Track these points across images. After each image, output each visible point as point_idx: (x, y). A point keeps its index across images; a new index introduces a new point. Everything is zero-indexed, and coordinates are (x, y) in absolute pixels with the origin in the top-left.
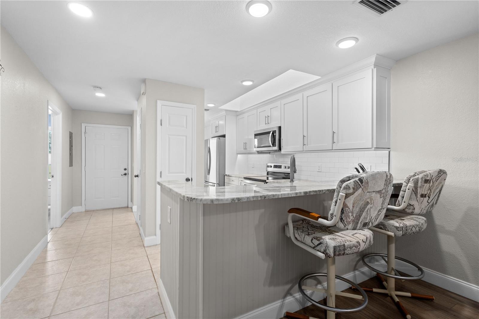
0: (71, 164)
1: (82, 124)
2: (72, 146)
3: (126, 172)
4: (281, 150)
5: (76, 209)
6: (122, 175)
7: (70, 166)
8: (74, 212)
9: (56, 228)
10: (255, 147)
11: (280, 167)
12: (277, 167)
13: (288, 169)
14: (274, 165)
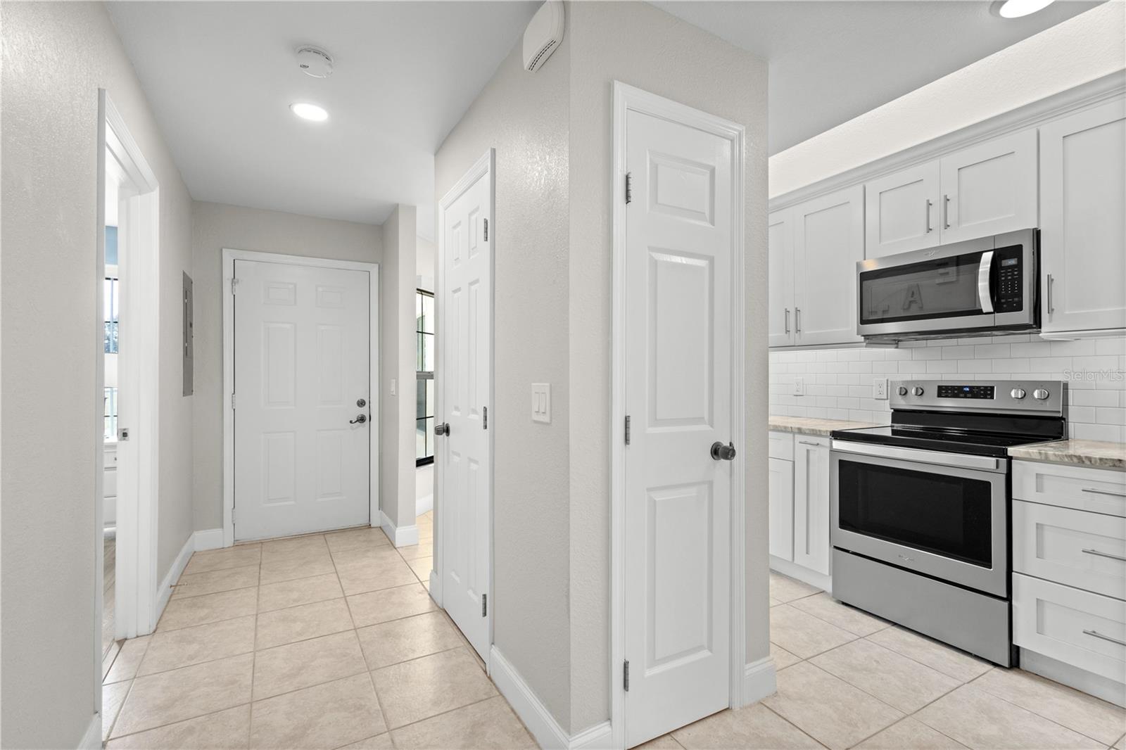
0: (188, 389)
1: (224, 250)
2: (191, 325)
3: (364, 411)
4: (1040, 328)
5: (204, 539)
6: (351, 422)
7: (185, 394)
8: (197, 548)
9: (138, 637)
10: (863, 321)
11: (982, 392)
12: (962, 395)
13: (1040, 401)
14: (939, 387)
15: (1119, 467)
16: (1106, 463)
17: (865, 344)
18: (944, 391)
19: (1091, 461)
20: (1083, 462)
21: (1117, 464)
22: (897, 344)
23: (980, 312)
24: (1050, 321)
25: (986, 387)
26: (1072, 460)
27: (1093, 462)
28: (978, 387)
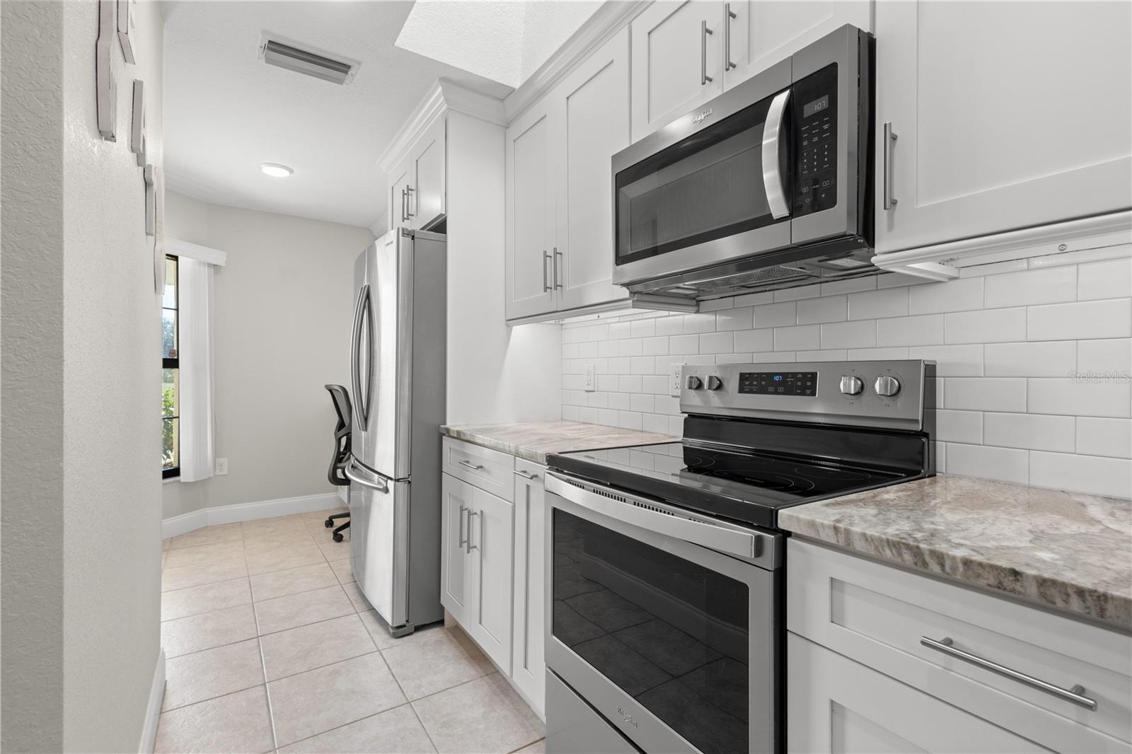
4: (874, 247)
10: (620, 259)
11: (799, 383)
12: (771, 389)
13: (886, 400)
14: (741, 375)
15: (1013, 591)
16: (979, 576)
17: (631, 301)
18: (752, 382)
19: (943, 566)
20: (925, 564)
21: (1008, 582)
22: (698, 305)
23: (767, 220)
24: (891, 227)
25: (805, 374)
26: (900, 555)
27: (947, 569)
28: (794, 375)
